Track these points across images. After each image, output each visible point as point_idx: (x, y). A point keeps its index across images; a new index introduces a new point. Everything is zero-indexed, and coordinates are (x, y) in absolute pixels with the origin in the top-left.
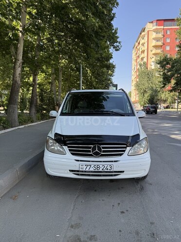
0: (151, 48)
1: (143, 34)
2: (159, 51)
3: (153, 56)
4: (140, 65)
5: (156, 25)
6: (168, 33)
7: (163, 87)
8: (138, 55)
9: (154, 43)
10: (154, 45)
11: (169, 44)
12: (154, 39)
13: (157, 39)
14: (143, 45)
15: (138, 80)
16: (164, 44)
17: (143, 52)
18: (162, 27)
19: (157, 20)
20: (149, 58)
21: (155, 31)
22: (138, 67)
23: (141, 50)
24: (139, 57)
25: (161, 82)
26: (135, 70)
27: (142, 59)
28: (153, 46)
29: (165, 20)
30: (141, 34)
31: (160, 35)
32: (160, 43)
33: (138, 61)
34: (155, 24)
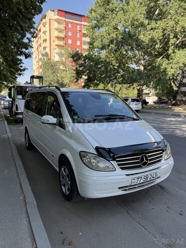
0: (53, 38)
1: (44, 20)
2: (62, 43)
3: (56, 47)
4: (43, 55)
5: (58, 15)
6: (70, 26)
7: (76, 82)
8: (39, 43)
9: (56, 34)
10: (56, 35)
11: (70, 37)
12: (56, 29)
13: (60, 31)
14: (45, 33)
15: (41, 70)
16: (66, 37)
17: (45, 41)
18: (64, 19)
19: (59, 10)
20: (52, 48)
21: (57, 20)
22: (40, 56)
23: (42, 39)
24: (40, 45)
25: (74, 77)
26: (37, 59)
27: (45, 48)
28: (56, 37)
29: (66, 12)
30: (42, 20)
31: (62, 27)
32: (62, 35)
33: (40, 50)
34: (56, 13)
